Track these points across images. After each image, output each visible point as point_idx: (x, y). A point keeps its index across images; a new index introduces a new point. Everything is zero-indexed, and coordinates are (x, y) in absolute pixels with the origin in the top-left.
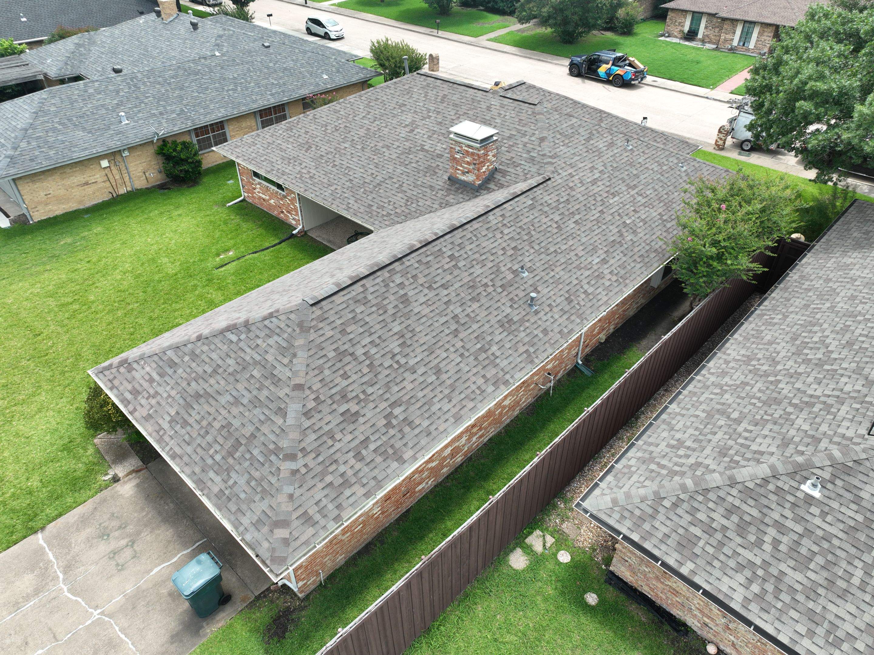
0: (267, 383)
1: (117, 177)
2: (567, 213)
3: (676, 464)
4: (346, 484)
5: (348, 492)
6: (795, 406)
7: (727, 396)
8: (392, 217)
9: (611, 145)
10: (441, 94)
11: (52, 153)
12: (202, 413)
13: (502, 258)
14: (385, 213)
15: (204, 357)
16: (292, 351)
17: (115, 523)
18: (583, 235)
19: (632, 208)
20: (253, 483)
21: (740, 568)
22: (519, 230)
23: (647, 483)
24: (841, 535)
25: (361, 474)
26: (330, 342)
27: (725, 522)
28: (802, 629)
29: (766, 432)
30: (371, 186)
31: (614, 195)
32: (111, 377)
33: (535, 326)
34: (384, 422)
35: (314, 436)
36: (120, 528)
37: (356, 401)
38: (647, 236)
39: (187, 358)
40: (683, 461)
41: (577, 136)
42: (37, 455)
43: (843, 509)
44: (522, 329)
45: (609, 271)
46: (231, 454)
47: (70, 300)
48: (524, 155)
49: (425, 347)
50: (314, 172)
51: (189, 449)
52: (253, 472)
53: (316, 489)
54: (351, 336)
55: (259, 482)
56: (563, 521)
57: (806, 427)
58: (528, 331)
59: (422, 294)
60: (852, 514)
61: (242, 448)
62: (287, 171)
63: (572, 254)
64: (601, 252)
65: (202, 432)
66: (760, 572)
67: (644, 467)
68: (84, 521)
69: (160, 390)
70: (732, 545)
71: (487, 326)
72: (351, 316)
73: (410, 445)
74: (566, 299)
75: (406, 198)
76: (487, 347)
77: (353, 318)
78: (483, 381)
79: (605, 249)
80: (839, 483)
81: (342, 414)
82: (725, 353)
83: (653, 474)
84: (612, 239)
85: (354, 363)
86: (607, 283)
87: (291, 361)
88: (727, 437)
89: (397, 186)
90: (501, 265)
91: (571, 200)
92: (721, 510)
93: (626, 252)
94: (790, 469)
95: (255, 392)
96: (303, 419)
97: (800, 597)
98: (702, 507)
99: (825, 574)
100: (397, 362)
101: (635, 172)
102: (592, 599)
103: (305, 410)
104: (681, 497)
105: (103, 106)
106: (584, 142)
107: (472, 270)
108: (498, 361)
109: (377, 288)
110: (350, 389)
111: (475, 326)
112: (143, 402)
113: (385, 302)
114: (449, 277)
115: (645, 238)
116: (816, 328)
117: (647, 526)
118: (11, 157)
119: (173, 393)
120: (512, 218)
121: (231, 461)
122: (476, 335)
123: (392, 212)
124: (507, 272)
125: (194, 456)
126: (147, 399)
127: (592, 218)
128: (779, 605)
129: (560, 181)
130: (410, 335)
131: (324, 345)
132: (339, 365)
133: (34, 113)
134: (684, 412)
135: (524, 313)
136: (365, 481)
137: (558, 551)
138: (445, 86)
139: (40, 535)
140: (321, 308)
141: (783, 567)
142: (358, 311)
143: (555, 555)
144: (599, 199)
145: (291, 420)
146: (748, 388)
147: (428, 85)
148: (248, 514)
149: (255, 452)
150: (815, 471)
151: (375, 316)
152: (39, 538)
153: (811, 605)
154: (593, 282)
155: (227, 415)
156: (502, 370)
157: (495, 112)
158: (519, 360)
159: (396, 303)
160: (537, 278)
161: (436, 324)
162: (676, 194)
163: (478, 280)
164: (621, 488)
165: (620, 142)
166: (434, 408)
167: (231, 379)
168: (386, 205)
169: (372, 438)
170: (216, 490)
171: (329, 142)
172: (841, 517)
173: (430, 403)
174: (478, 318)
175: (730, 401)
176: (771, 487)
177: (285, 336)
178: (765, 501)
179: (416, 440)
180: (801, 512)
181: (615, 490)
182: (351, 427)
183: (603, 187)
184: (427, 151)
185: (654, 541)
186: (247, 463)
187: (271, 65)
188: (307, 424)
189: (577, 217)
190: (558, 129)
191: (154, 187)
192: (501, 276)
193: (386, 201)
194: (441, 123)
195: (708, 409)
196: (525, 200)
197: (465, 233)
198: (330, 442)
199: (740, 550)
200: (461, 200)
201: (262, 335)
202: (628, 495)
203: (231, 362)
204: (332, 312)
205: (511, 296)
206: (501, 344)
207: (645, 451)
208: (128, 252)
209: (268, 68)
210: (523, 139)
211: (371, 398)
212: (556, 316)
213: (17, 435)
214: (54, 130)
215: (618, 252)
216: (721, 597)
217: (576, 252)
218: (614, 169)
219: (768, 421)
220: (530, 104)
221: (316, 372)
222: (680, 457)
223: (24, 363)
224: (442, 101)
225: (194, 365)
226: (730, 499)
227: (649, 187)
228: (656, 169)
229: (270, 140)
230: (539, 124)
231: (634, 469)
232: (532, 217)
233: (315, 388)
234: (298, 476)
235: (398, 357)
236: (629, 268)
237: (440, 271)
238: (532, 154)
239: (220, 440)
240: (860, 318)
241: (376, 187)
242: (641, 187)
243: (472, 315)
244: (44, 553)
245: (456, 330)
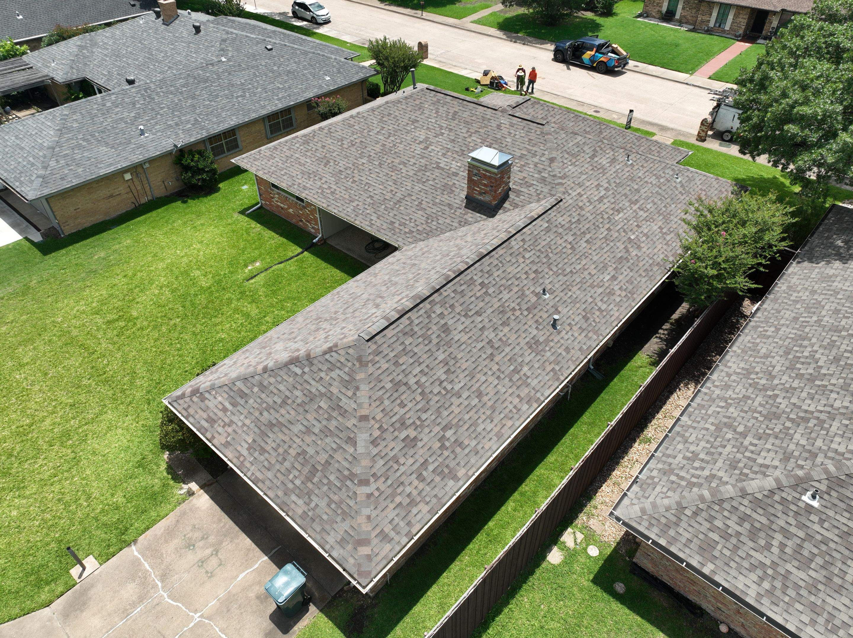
0: (335, 414)
1: (139, 188)
2: (579, 233)
3: (693, 476)
4: (413, 503)
5: (415, 511)
6: (792, 421)
7: (731, 410)
8: (415, 234)
9: (613, 161)
10: (452, 111)
11: (80, 170)
12: (277, 441)
13: (525, 282)
14: (407, 230)
15: (271, 388)
16: (354, 384)
17: (197, 534)
18: (594, 253)
19: (636, 224)
20: (333, 506)
21: (753, 568)
22: (538, 254)
23: (670, 494)
24: (836, 539)
25: (424, 494)
26: (386, 374)
27: (739, 528)
28: (806, 619)
29: (769, 446)
30: (392, 203)
31: (618, 211)
32: (186, 406)
33: (559, 345)
34: (438, 445)
35: (382, 462)
36: (203, 538)
37: (413, 427)
38: (650, 250)
39: (256, 389)
40: (698, 472)
41: (582, 155)
42: (116, 472)
43: (838, 517)
44: (547, 348)
45: (618, 287)
46: (309, 479)
47: (115, 317)
48: (536, 175)
49: (467, 372)
50: (335, 187)
51: (270, 475)
52: (332, 496)
53: (388, 510)
54: (404, 367)
55: (339, 504)
56: (589, 518)
57: (803, 442)
58: (553, 350)
59: (460, 322)
60: (845, 521)
61: (319, 474)
62: (308, 185)
63: (586, 273)
64: (610, 269)
65: (280, 459)
66: (770, 572)
67: (665, 478)
68: (170, 533)
69: (235, 419)
70: (745, 548)
71: (518, 348)
72: (401, 348)
73: (462, 464)
74: (584, 317)
75: (426, 216)
76: (519, 368)
77: (404, 350)
78: (518, 400)
79: (614, 266)
80: (833, 493)
81: (403, 440)
82: (726, 366)
83: (675, 486)
84: (620, 255)
85: (408, 392)
86: (618, 299)
87: (355, 394)
88: (735, 450)
89: (416, 203)
90: (525, 288)
91: (582, 219)
92: (735, 518)
93: (632, 267)
94: (793, 482)
95: (324, 422)
96: (371, 447)
97: (804, 592)
98: (718, 516)
99: (824, 572)
100: (445, 388)
101: (636, 187)
102: (620, 587)
103: (372, 439)
104: (701, 506)
105: (121, 119)
106: (589, 160)
107: (500, 296)
108: (529, 380)
109: (421, 319)
110: (407, 416)
111: (507, 349)
112: (220, 429)
113: (429, 333)
114: (481, 304)
115: (648, 252)
116: (806, 343)
117: (672, 532)
118: (43, 177)
119: (248, 422)
120: (531, 242)
121: (310, 485)
122: (509, 357)
123: (414, 230)
124: (531, 295)
125: (275, 481)
126: (223, 427)
127: (601, 236)
128: (787, 599)
129: (571, 201)
130: (453, 362)
131: (381, 377)
132: (396, 395)
133: (58, 130)
134: (695, 425)
135: (548, 334)
136: (427, 499)
137: (588, 545)
138: (455, 103)
139: (133, 547)
140: (376, 343)
141: (789, 567)
142: (407, 342)
143: (585, 549)
144: (606, 216)
145: (361, 449)
146: (750, 402)
147: (438, 101)
148: (332, 533)
149: (332, 478)
150: (814, 483)
151: (421, 346)
152: (133, 551)
153: (813, 598)
154: (605, 299)
155: (301, 443)
156: (534, 389)
157: (505, 131)
158: (547, 378)
159: (439, 332)
160: (557, 299)
161: (475, 350)
162: (673, 206)
163: (506, 305)
164: (647, 498)
165: (621, 158)
166: (479, 429)
167: (301, 410)
168: (407, 222)
169: (430, 460)
170: (300, 511)
171: (346, 157)
172: (836, 523)
173: (475, 424)
174: (510, 341)
175: (735, 415)
176: (777, 498)
177: (347, 369)
178: (772, 511)
179: (466, 459)
180: (803, 520)
181: (643, 500)
182: (411, 452)
183: (608, 204)
184: (443, 169)
185: (679, 545)
186: (325, 488)
187: (275, 68)
188: (375, 451)
189: (588, 236)
190: (565, 148)
191: (172, 194)
192: (526, 299)
193: (407, 218)
194: (454, 140)
195: (716, 422)
196: (542, 223)
197: (492, 260)
198: (396, 467)
199: (752, 553)
200: (479, 219)
201: (325, 368)
202: (654, 505)
203: (298, 393)
204: (385, 346)
205: (536, 318)
206: (531, 364)
207: (665, 462)
208: (161, 265)
209: (273, 71)
210: (534, 159)
211: (426, 423)
212: (576, 335)
213: (94, 453)
214: (79, 146)
215: (625, 268)
216: (738, 593)
217: (589, 271)
218: (618, 185)
219: (769, 435)
220: (538, 124)
221: (378, 403)
222: (696, 469)
223: (85, 382)
224: (453, 119)
225: (263, 396)
226: (742, 508)
227: (649, 201)
228: (654, 182)
229: (288, 153)
230: (548, 145)
231: (656, 480)
232: (549, 239)
233: (378, 418)
234: (372, 499)
235: (445, 384)
236: (636, 282)
237: (473, 299)
238: (543, 174)
239: (297, 465)
240: (844, 333)
241: (396, 204)
242: (642, 202)
243: (504, 339)
244: (140, 564)
245: (491, 354)
